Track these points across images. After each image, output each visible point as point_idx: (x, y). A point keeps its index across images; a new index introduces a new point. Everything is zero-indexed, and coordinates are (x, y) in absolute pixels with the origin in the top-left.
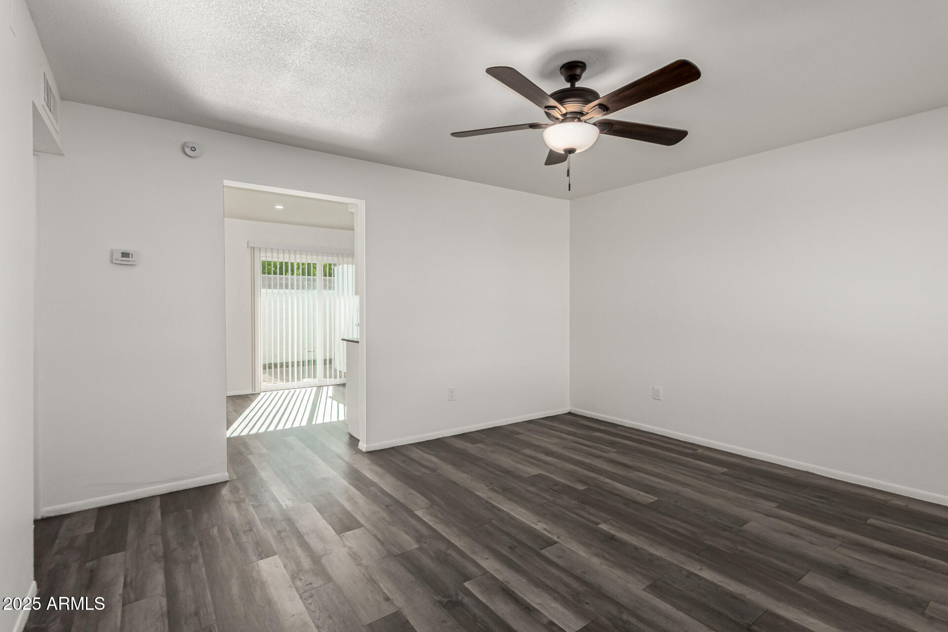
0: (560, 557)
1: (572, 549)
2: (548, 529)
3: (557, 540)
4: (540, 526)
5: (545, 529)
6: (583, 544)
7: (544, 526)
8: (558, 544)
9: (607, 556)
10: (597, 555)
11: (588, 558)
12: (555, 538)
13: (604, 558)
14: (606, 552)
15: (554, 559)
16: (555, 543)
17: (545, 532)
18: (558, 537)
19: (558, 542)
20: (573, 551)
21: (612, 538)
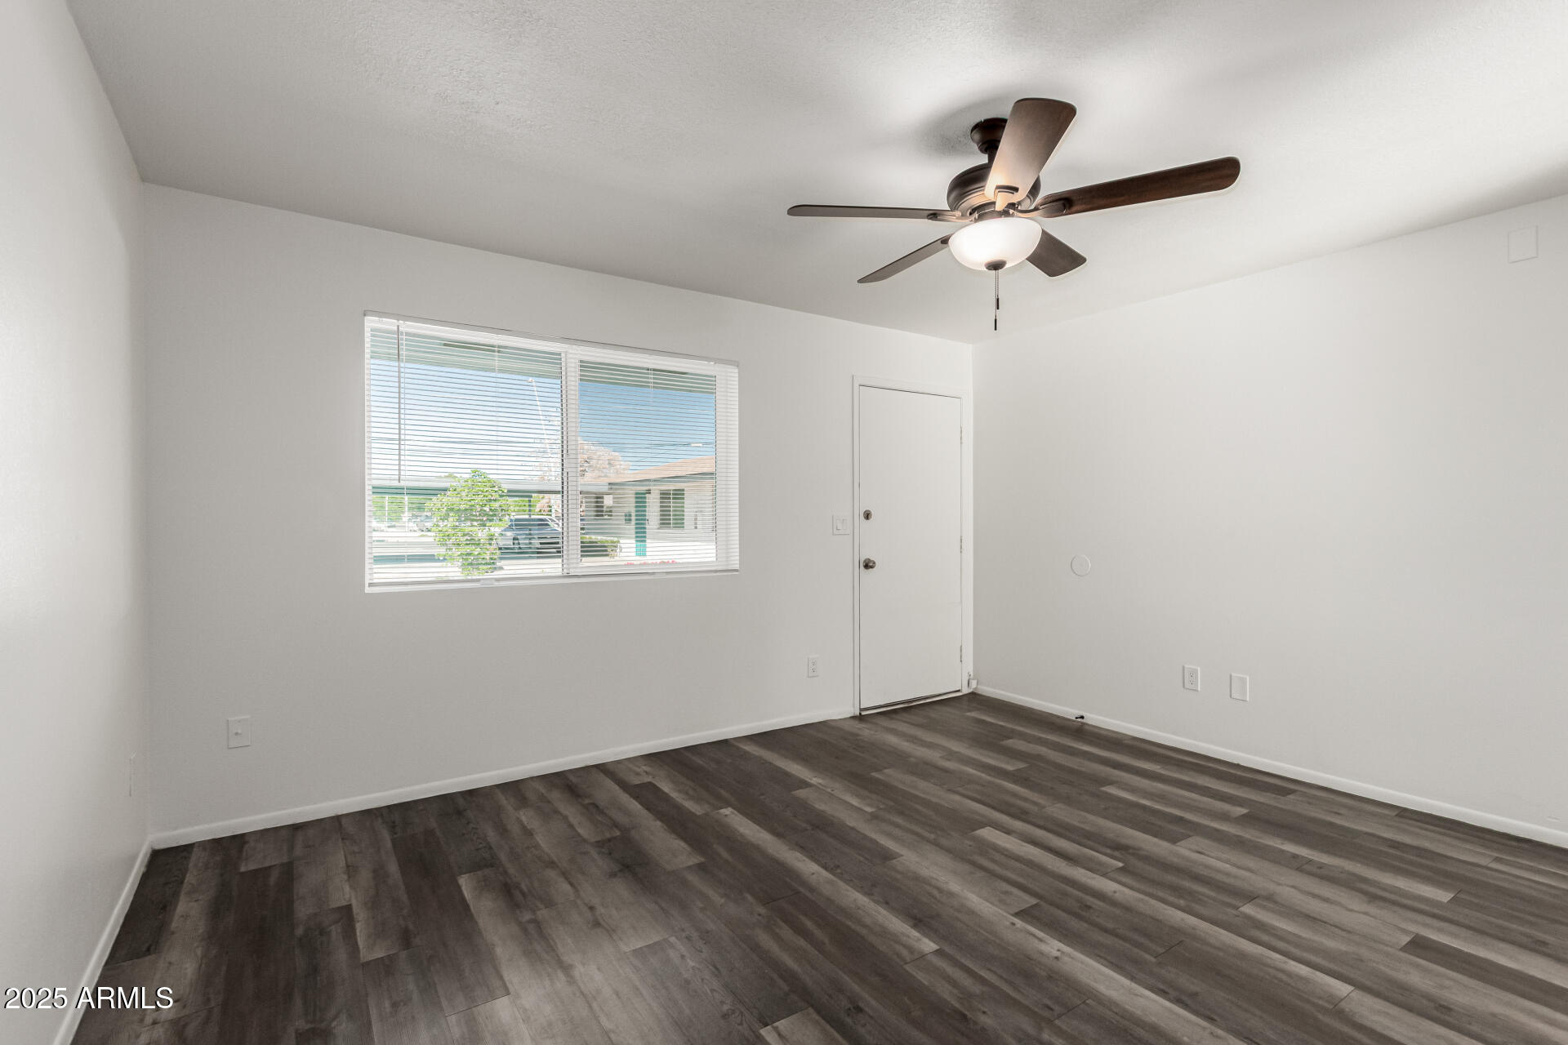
0: (1006, 893)
1: (988, 904)
2: (1036, 941)
3: (1016, 920)
4: (1052, 947)
5: (1041, 940)
6: (972, 912)
7: (1043, 947)
8: (1013, 912)
9: (935, 892)
10: (951, 894)
11: (965, 891)
12: (1019, 923)
13: (940, 890)
14: (936, 898)
15: (1015, 891)
16: (1016, 915)
17: (1040, 934)
18: (1013, 924)
19: (1012, 915)
20: (987, 901)
21: (918, 922)
